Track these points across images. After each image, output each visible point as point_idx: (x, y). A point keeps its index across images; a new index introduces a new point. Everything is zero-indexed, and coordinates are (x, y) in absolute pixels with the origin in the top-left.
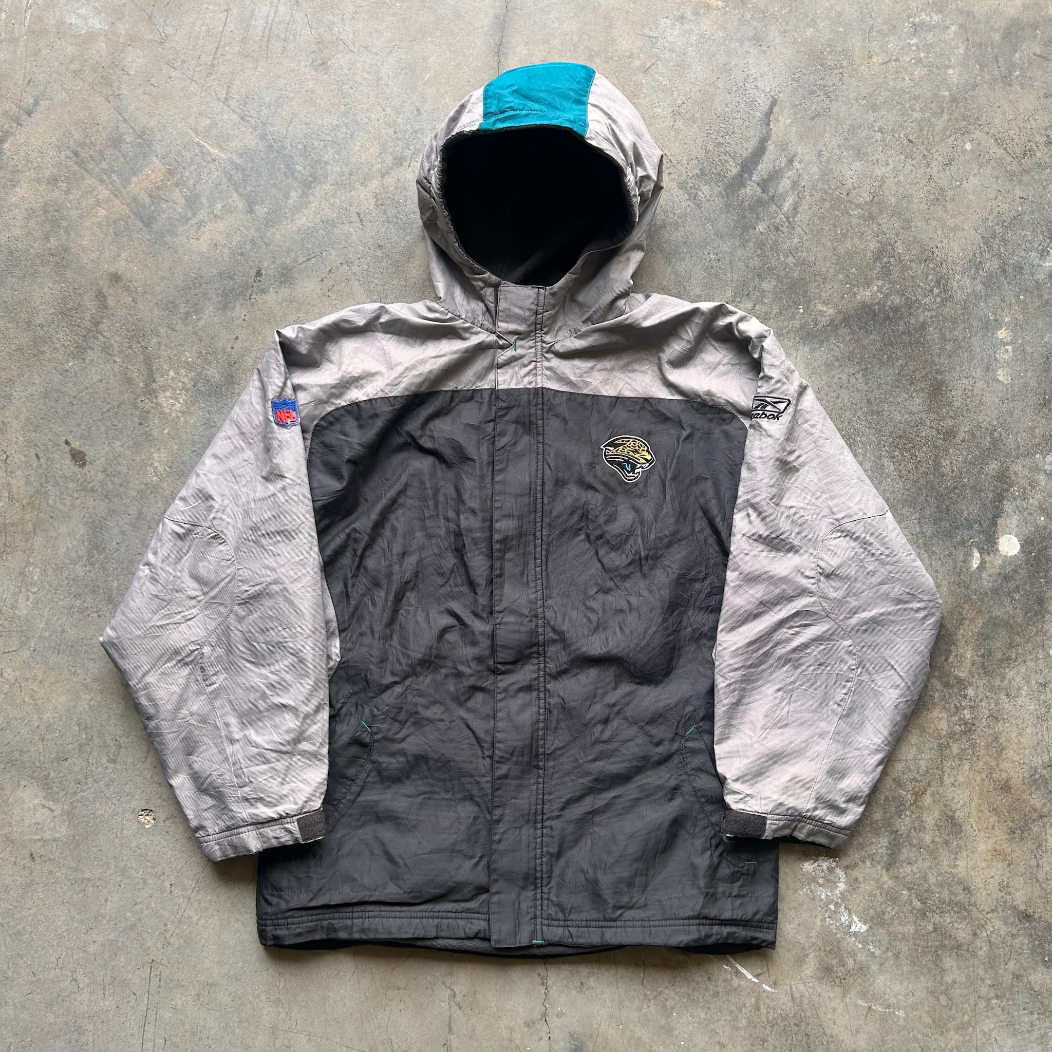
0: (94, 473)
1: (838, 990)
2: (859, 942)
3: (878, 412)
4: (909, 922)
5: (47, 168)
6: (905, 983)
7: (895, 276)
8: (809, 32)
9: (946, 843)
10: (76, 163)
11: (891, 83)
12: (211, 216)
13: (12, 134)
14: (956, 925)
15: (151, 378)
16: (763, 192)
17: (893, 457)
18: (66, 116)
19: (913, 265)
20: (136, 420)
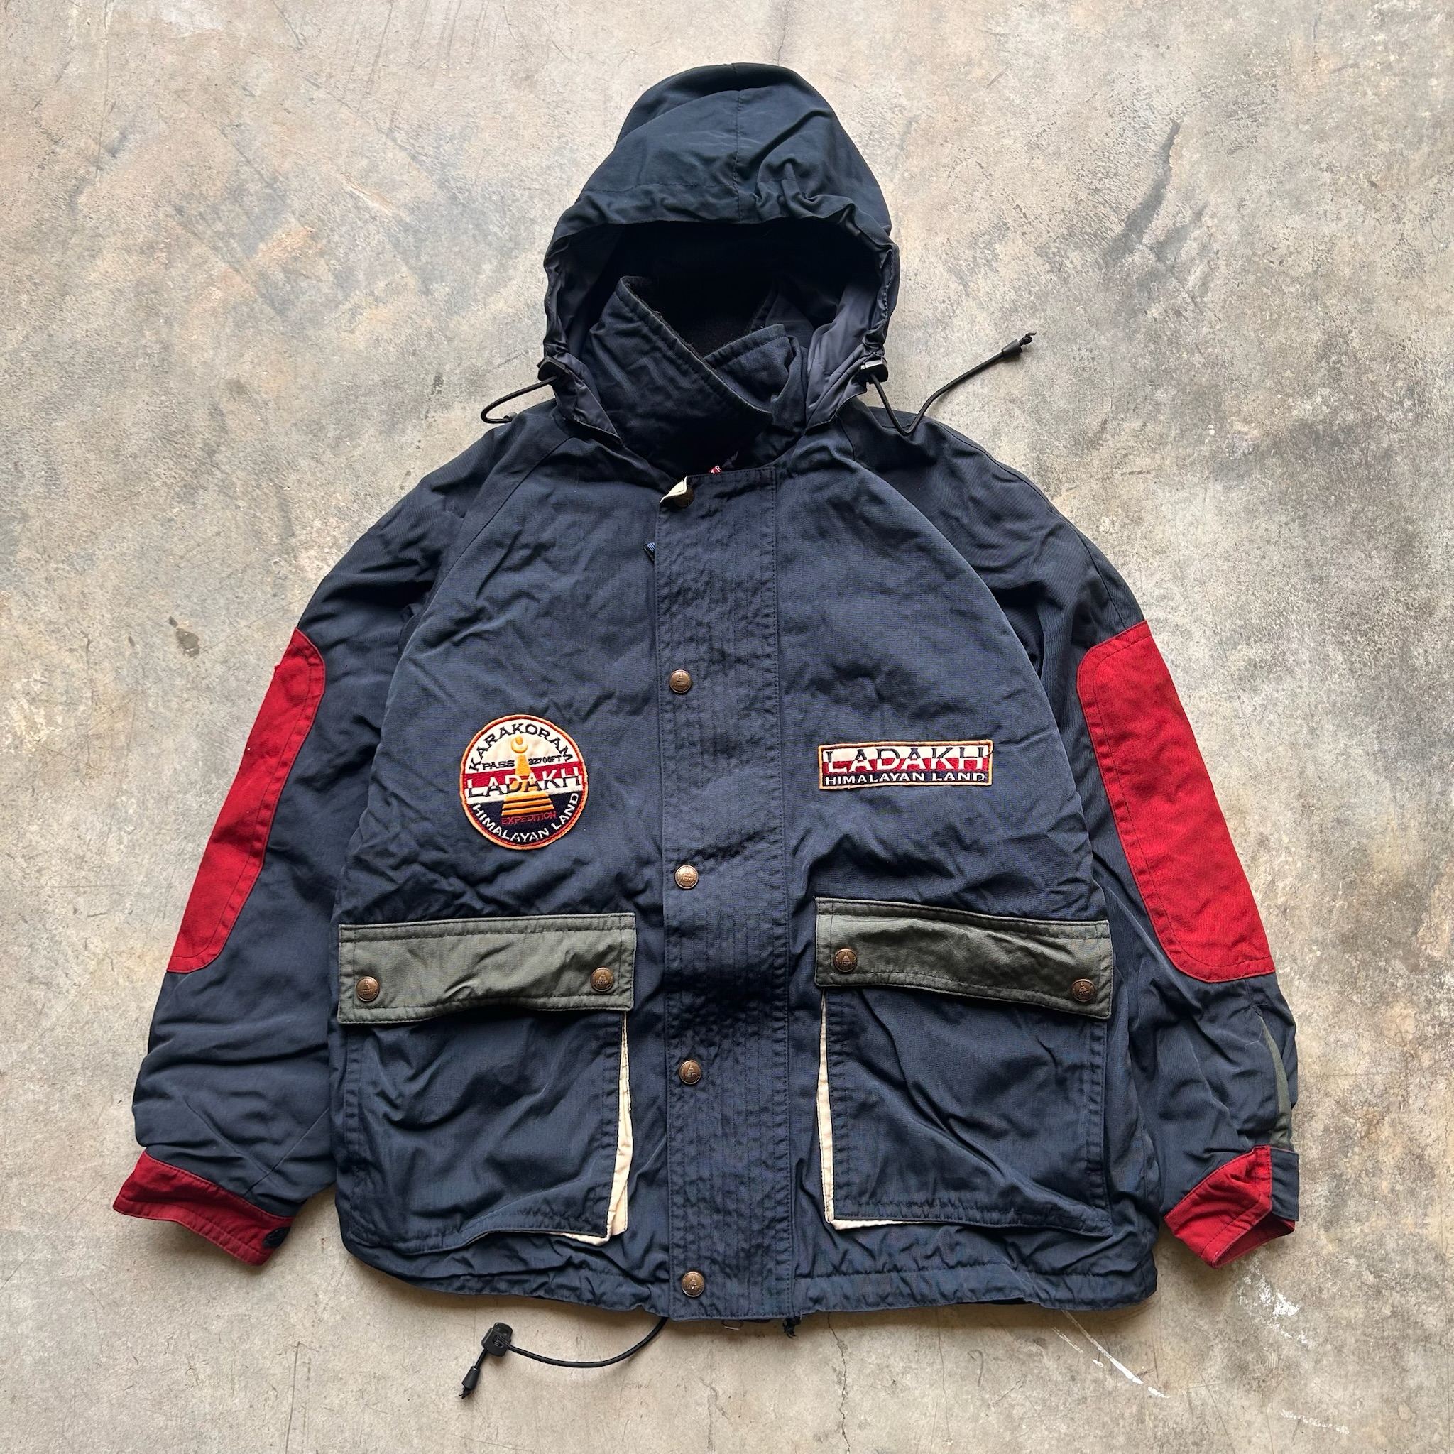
0: (210, 664)
1: (1255, 1397)
2: (1286, 1330)
3: (1321, 578)
4: (1357, 1303)
5: (140, 231)
6: (1351, 1387)
7: (1348, 379)
8: (1228, 25)
9: (1412, 1192)
10: (180, 224)
11: (1347, 99)
12: (371, 299)
13: (90, 182)
14: (1424, 1307)
15: (288, 531)
16: (1159, 260)
17: (1342, 643)
18: (165, 157)
19: (1375, 366)
20: (269, 589)
